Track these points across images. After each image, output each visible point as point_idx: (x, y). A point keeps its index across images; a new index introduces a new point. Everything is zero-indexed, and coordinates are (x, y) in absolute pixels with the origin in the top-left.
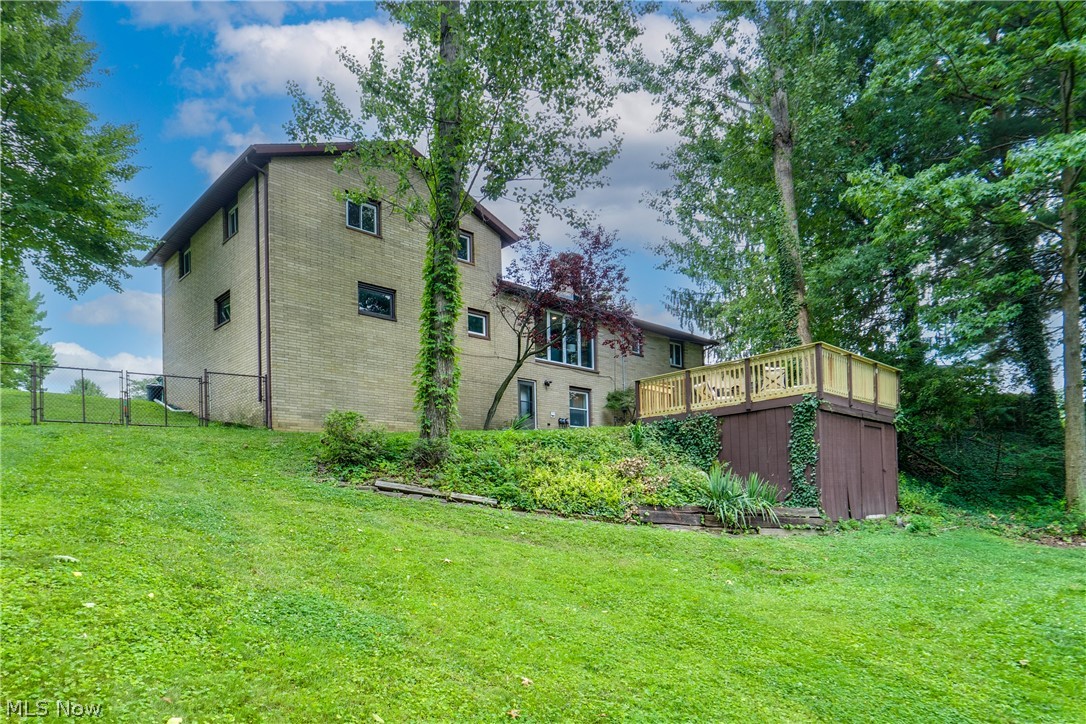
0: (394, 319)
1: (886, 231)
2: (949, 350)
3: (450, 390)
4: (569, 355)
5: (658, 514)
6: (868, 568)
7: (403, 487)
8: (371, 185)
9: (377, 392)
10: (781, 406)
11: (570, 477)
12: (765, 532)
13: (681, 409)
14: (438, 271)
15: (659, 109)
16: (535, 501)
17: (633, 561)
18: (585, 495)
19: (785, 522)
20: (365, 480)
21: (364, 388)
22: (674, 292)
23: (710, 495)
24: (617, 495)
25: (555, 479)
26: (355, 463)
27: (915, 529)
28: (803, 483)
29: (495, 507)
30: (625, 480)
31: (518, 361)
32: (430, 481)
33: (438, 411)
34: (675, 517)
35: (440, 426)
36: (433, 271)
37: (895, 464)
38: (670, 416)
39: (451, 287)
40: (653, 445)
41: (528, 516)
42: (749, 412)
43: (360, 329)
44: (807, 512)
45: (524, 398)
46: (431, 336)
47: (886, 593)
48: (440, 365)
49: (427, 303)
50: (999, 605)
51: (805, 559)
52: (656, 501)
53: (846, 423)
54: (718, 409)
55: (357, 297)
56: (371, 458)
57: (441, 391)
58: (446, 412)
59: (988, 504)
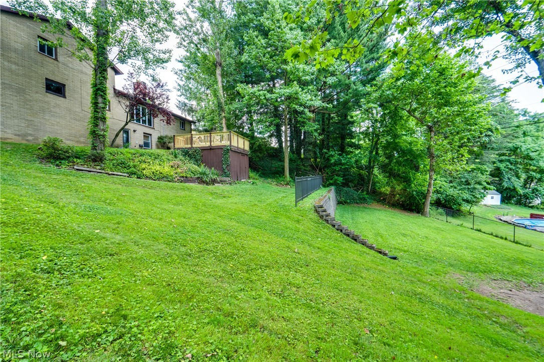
0: (64, 97)
1: (246, 100)
2: (260, 133)
3: (105, 133)
4: (143, 120)
5: (185, 179)
6: (243, 193)
7: (88, 169)
8: (59, 42)
9: (56, 127)
10: (220, 148)
11: (155, 167)
12: (216, 185)
13: (189, 146)
14: (99, 86)
15: (178, 40)
16: (143, 175)
17: (183, 193)
18: (161, 173)
19: (221, 182)
20: (68, 166)
21: (49, 125)
22: (179, 102)
23: (201, 174)
24: (172, 173)
25: (149, 167)
26: (63, 159)
27: (253, 183)
28: (226, 171)
29: (128, 177)
30: (174, 169)
31: (127, 122)
32: (98, 167)
33: (100, 141)
34: (190, 180)
35: (101, 146)
36: (96, 86)
37: (248, 165)
38: (186, 148)
39: (105, 94)
40: (181, 157)
41: (142, 180)
42: (211, 149)
43: (46, 99)
44: (227, 179)
45: (125, 135)
46: (95, 111)
47: (248, 199)
48: (100, 123)
49: (93, 98)
50: (271, 200)
51: (228, 192)
52: (185, 176)
53: (237, 154)
54: (202, 147)
55: (45, 84)
56: (69, 157)
57: (102, 133)
58: (104, 141)
59: (269, 177)
